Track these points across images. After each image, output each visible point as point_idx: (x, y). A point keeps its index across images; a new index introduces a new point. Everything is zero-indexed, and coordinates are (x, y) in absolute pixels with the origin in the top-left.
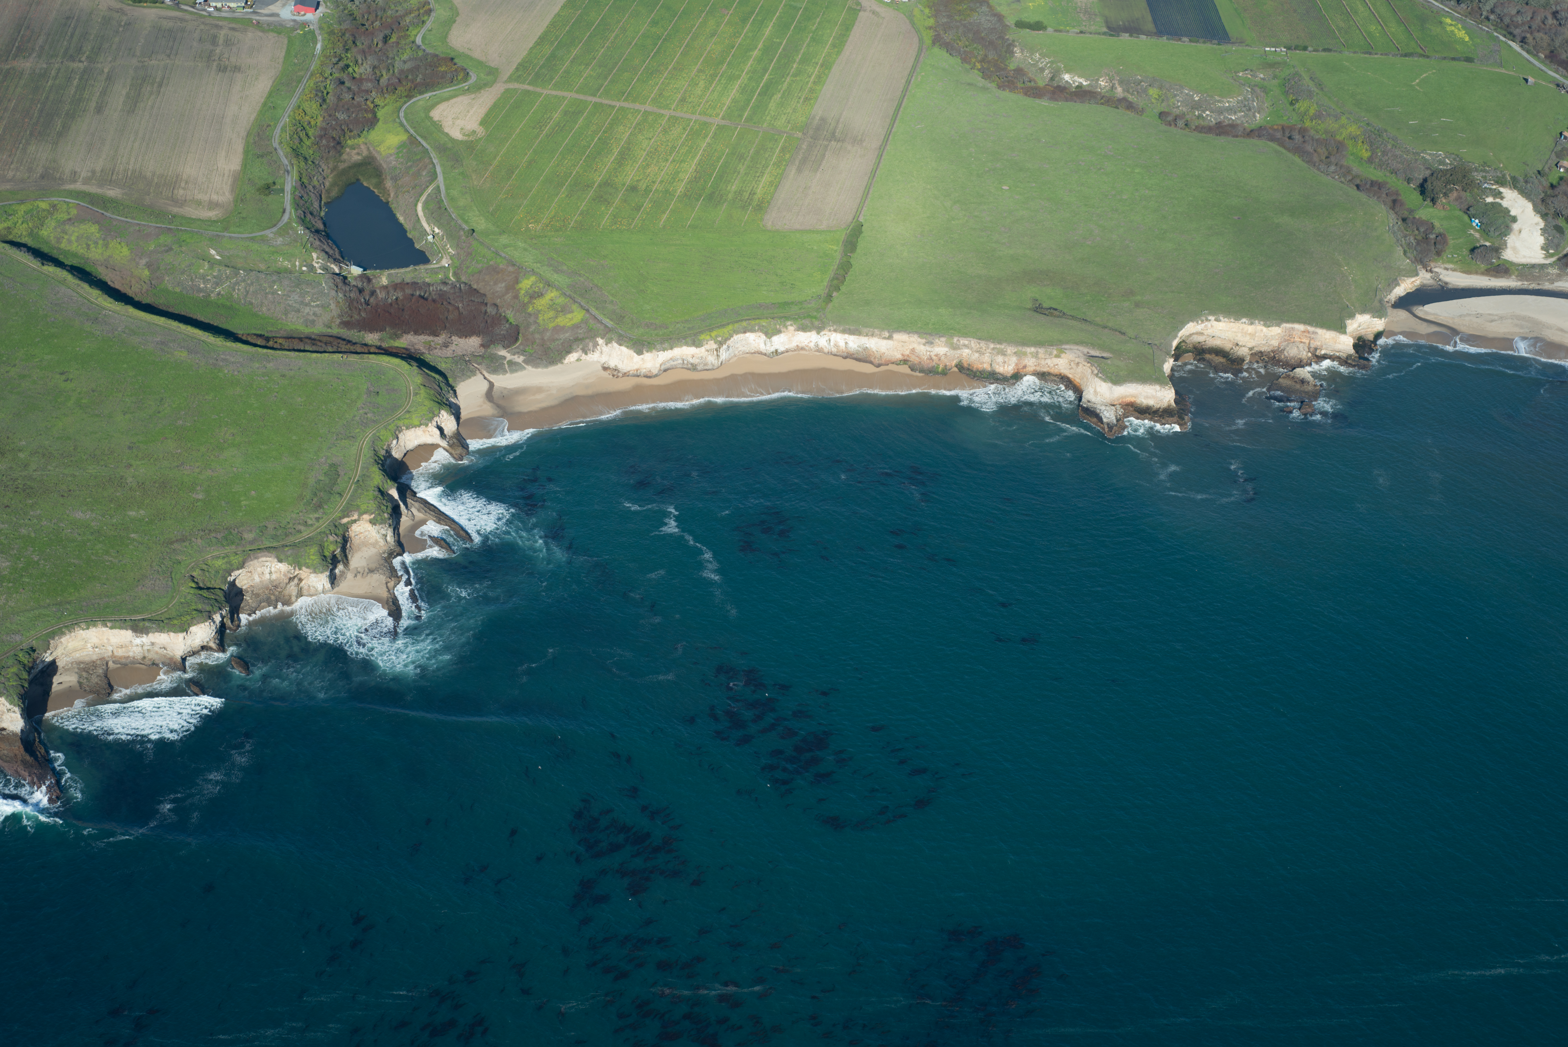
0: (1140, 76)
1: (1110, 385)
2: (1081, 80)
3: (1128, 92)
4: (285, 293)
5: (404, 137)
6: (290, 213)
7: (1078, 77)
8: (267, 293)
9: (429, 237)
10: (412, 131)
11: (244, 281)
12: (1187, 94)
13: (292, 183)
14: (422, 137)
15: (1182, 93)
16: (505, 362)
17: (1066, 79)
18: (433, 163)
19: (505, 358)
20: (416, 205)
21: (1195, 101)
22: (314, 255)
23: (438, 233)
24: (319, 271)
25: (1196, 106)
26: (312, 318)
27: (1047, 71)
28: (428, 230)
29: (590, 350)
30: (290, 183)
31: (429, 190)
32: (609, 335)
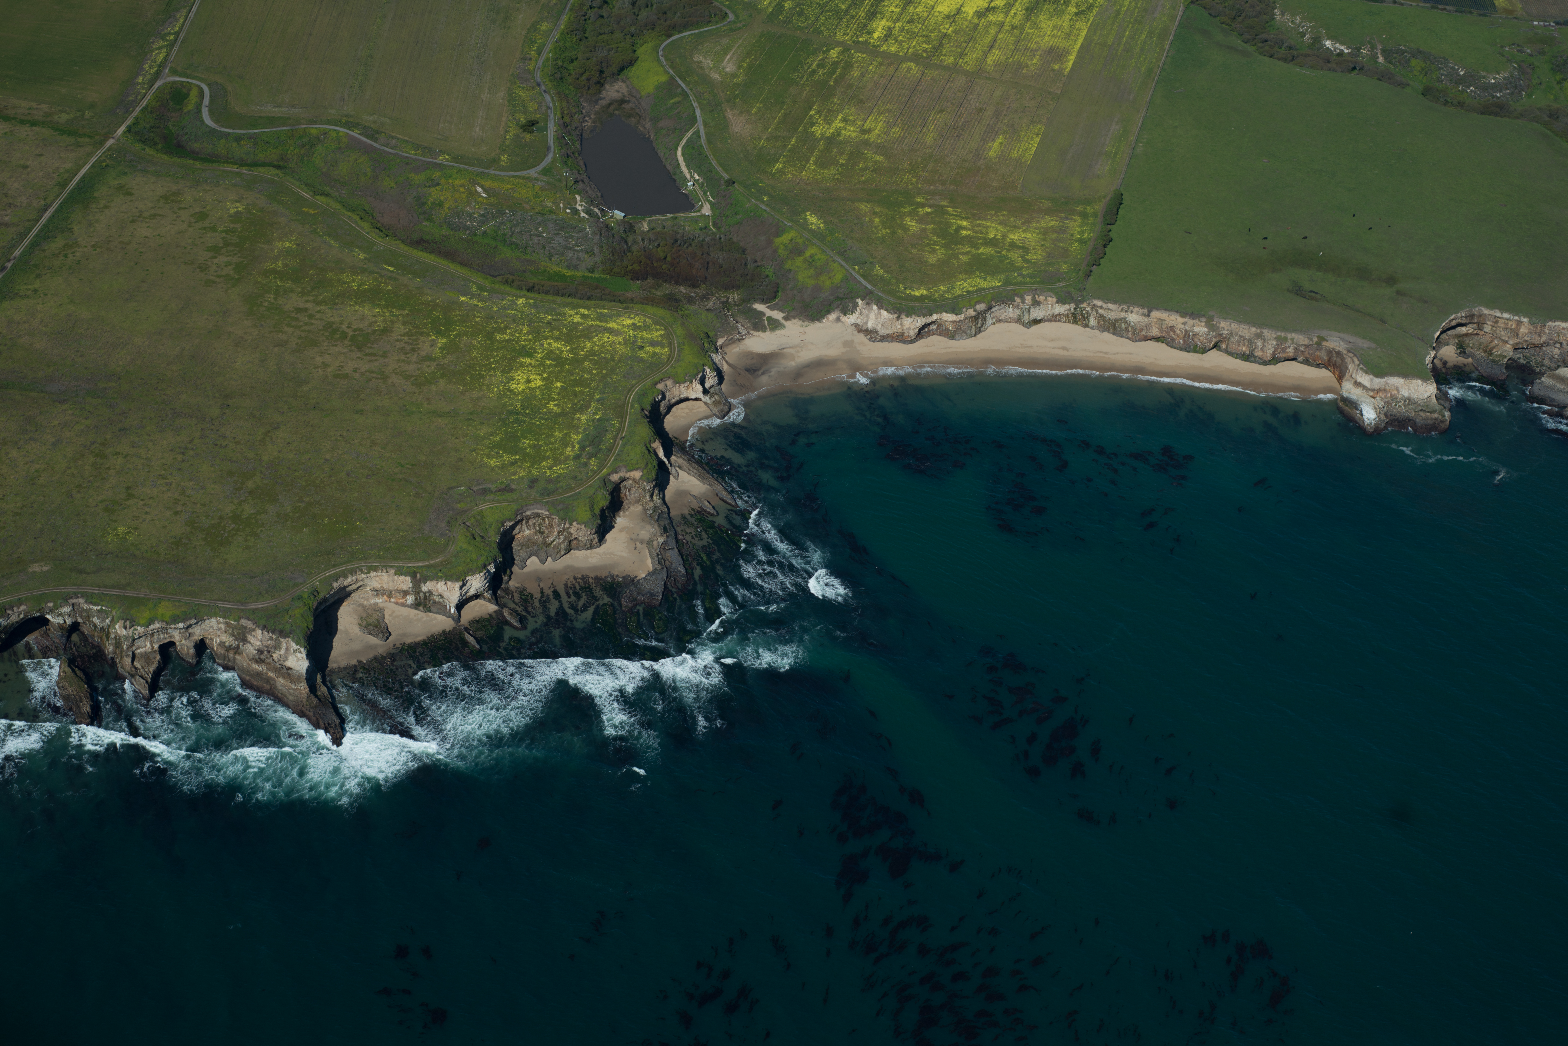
0: (1404, 46)
1: (1371, 376)
2: (1342, 48)
3: (1390, 62)
4: (550, 236)
5: (664, 78)
6: (554, 152)
7: (1340, 44)
8: (531, 235)
9: (689, 184)
10: (672, 72)
11: (510, 221)
12: (1452, 68)
13: (555, 121)
14: (681, 79)
16: (765, 318)
17: (1328, 46)
18: (693, 107)
19: (763, 314)
20: (676, 150)
21: (1460, 75)
22: (578, 198)
23: (698, 180)
24: (583, 214)
25: (1461, 80)
26: (575, 262)
27: (1307, 36)
28: (688, 176)
29: (849, 310)
30: (553, 121)
31: (689, 135)
32: (869, 297)
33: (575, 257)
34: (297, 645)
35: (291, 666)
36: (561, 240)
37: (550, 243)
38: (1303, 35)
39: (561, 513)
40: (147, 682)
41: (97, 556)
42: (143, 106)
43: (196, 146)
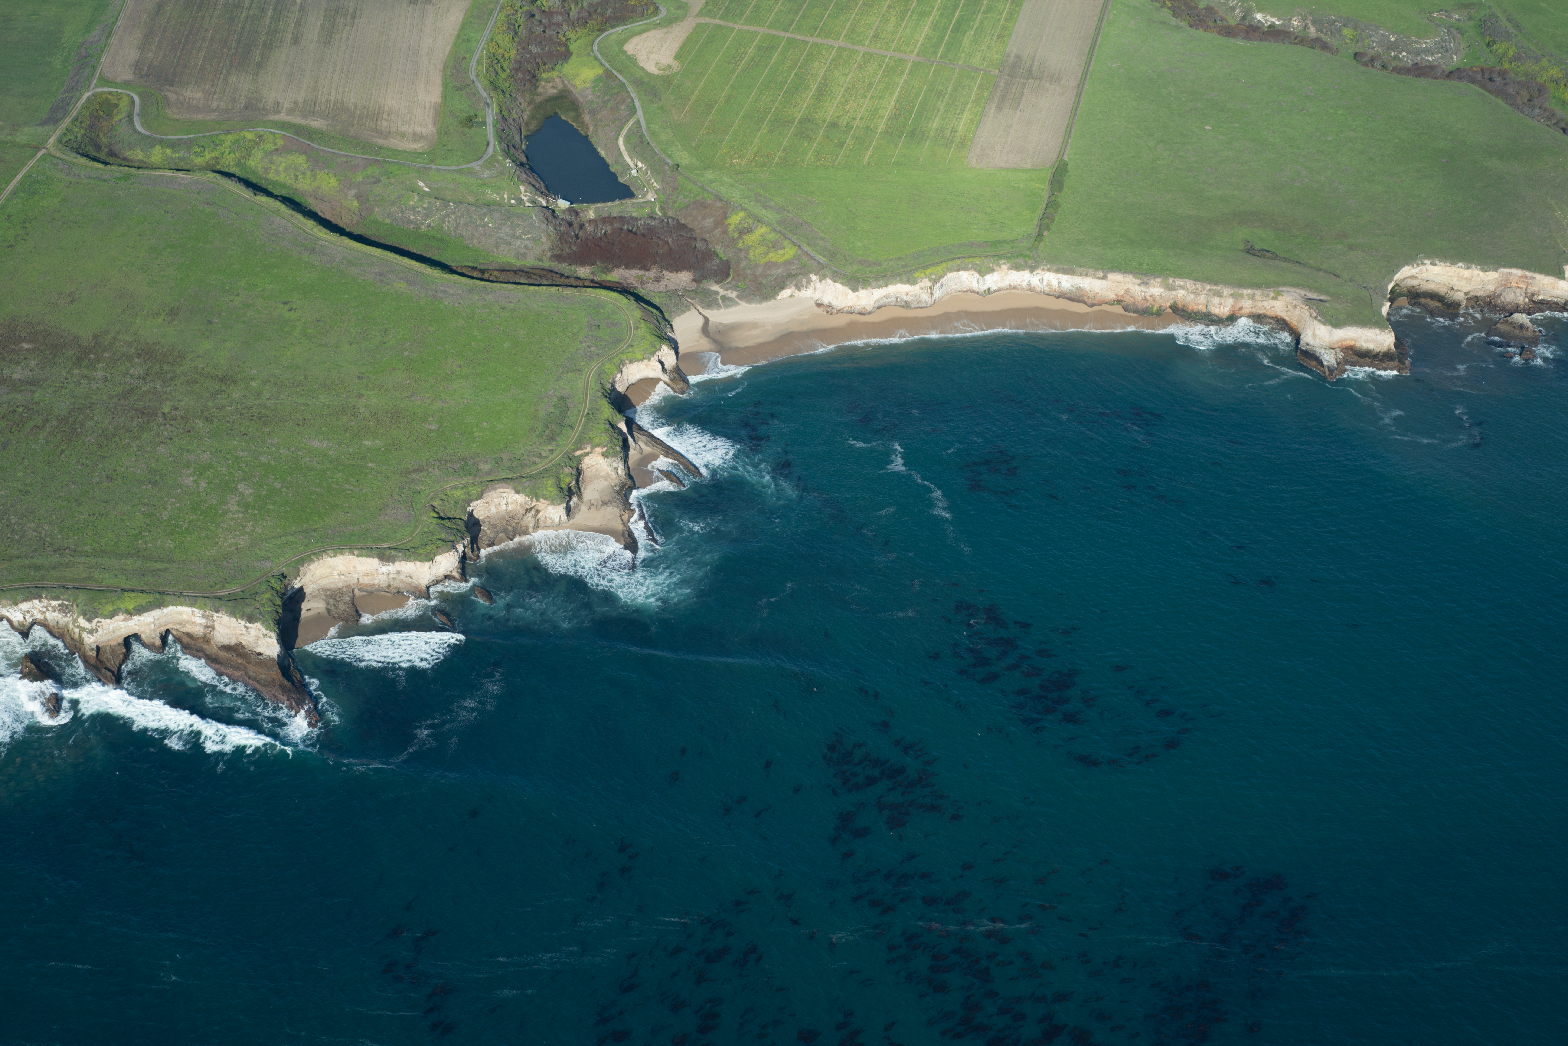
0: (1334, 16)
1: (1330, 328)
2: (1273, 20)
3: (1321, 32)
4: (496, 226)
5: (600, 71)
6: (495, 146)
7: (1271, 16)
8: (477, 226)
9: (632, 172)
10: (607, 65)
11: (454, 213)
12: (1382, 35)
13: (493, 116)
14: (617, 71)
15: (1377, 33)
16: (719, 297)
17: (1259, 18)
18: (631, 97)
19: (718, 293)
20: (617, 139)
21: (1390, 41)
22: (522, 188)
23: (642, 168)
24: (528, 204)
25: (1393, 46)
26: (523, 250)
27: (1238, 10)
28: (631, 164)
29: (803, 286)
30: (491, 116)
31: (629, 125)
32: (823, 271)
33: (523, 246)
34: (267, 629)
35: (261, 652)
36: (507, 230)
37: (497, 232)
38: (1233, 9)
39: (527, 490)
40: (113, 674)
42: (73, 116)
43: (129, 154)
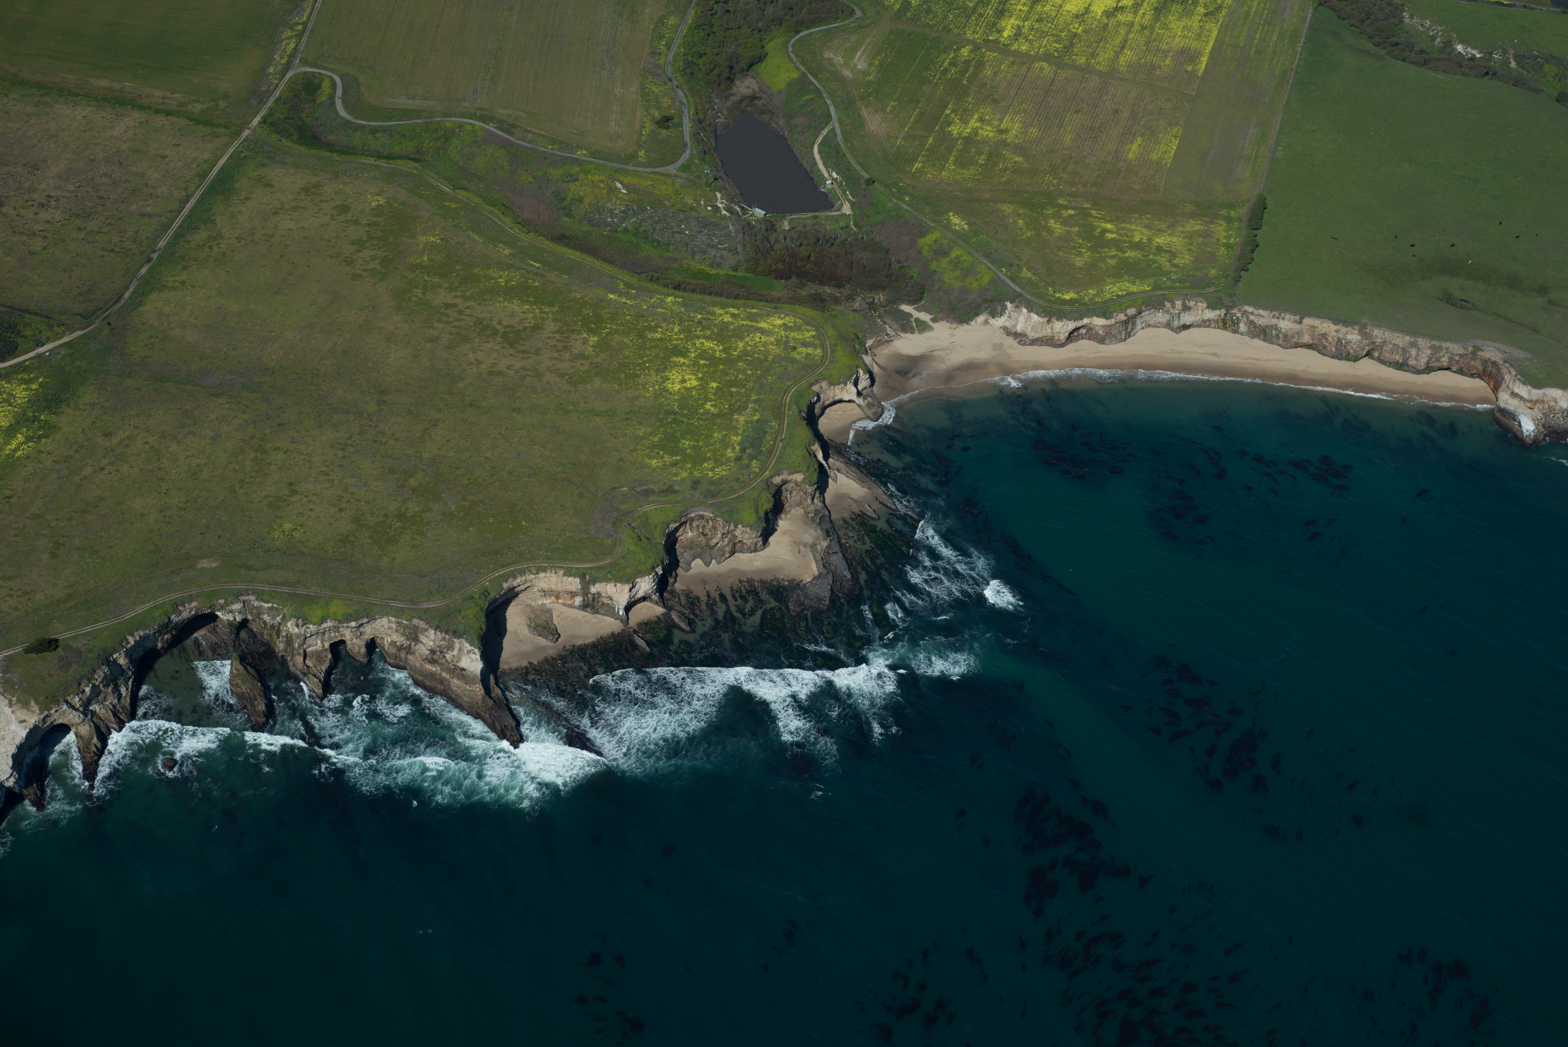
0: (1537, 51)
1: (1529, 387)
2: (1474, 52)
3: (1523, 68)
4: (693, 233)
5: (795, 75)
6: (691, 148)
7: (1472, 48)
8: (674, 232)
9: (828, 182)
10: (803, 69)
11: (651, 218)
13: (689, 118)
14: (813, 76)
16: (912, 320)
17: (1459, 50)
18: (826, 105)
19: (910, 315)
20: (812, 148)
22: (719, 195)
23: (837, 178)
24: (724, 212)
26: (718, 260)
27: (1438, 40)
28: (826, 175)
29: (998, 313)
30: (687, 117)
31: (824, 132)
32: (1018, 300)
33: (718, 255)
34: (471, 646)
35: (465, 667)
36: (704, 238)
37: (693, 240)
38: (1433, 38)
39: (726, 515)
40: (320, 681)
41: (265, 552)
42: (276, 96)
43: (332, 138)
